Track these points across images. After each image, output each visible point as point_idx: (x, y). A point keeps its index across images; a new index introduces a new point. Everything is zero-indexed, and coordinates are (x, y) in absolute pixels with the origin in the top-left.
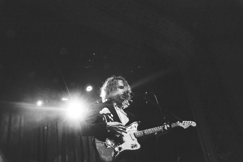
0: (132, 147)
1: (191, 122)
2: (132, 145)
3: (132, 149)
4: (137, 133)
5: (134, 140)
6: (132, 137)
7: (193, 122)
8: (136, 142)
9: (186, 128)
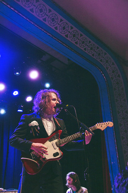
2: (54, 154)
3: (54, 158)
4: (59, 142)
5: (56, 149)
6: (54, 146)
7: (110, 122)
9: (104, 129)
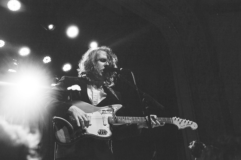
0: (100, 133)
1: (192, 123)
2: (100, 130)
3: (99, 135)
4: (112, 118)
5: (105, 125)
6: (104, 121)
7: (194, 123)
8: (107, 128)
9: (182, 128)
